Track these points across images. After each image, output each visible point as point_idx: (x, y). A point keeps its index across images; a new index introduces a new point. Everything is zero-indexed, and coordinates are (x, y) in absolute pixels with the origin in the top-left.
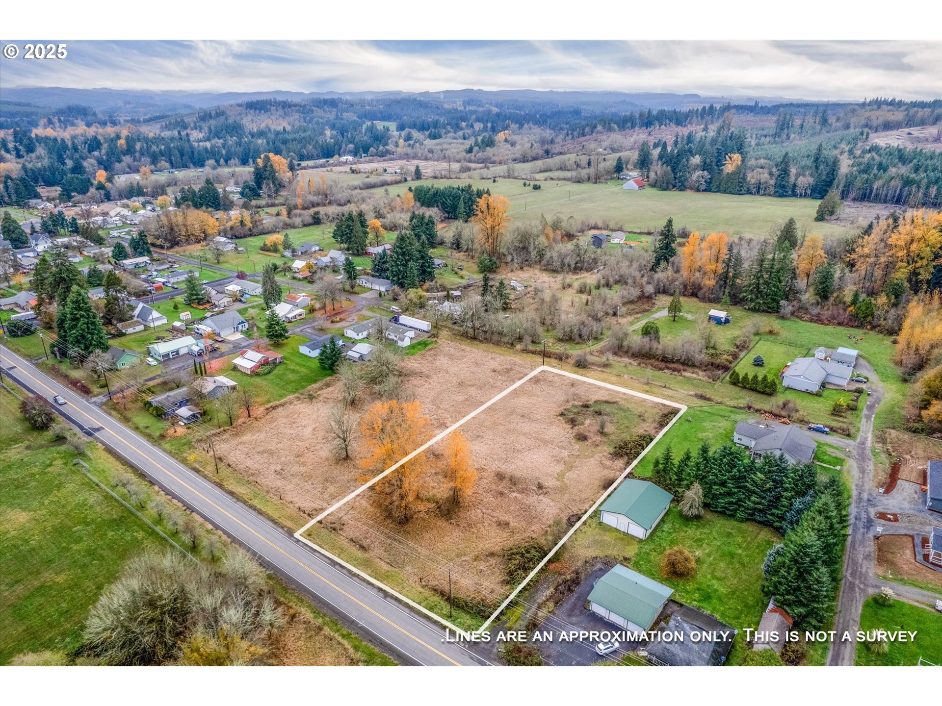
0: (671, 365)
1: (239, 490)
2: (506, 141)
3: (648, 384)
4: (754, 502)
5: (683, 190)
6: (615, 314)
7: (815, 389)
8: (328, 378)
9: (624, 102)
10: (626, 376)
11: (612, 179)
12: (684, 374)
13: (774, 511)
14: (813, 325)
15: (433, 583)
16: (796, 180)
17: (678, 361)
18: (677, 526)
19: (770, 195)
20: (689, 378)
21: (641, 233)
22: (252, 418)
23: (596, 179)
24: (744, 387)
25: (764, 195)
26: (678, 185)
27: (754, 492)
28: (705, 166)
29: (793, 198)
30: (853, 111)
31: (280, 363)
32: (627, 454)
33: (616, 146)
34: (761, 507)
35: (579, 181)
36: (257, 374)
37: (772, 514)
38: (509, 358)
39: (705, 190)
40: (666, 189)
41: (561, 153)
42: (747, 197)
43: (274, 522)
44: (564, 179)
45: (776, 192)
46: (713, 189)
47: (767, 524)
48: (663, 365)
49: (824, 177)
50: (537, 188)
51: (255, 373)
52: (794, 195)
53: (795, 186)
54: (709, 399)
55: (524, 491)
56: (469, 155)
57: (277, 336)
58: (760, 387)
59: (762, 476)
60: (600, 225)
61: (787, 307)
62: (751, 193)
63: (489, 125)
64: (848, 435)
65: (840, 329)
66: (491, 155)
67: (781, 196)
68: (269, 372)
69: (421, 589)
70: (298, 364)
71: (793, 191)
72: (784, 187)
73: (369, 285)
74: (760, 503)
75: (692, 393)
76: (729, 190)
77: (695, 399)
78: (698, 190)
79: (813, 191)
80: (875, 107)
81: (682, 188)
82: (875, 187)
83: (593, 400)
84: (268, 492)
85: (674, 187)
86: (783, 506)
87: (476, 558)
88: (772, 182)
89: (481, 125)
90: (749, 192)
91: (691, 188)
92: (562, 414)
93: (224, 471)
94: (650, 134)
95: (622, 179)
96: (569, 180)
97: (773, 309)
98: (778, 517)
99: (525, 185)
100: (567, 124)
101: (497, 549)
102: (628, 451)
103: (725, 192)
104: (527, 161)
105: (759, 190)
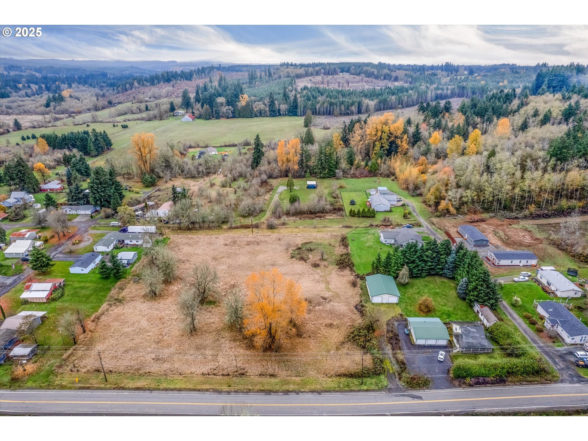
0: (318, 215)
1: (139, 384)
2: (71, 96)
3: (315, 228)
4: (429, 266)
5: (219, 119)
6: (258, 195)
7: (388, 209)
8: (119, 283)
9: (132, 67)
10: (301, 227)
11: (170, 116)
12: (327, 217)
13: (439, 267)
14: (354, 179)
15: (333, 373)
16: (279, 106)
17: (319, 212)
18: (403, 291)
19: (267, 116)
20: (331, 219)
21: (221, 147)
22: (87, 332)
23: (161, 118)
24: (359, 217)
25: (264, 116)
26: (215, 116)
27: (428, 261)
28: (228, 103)
29: (280, 117)
30: (278, 69)
31: (64, 285)
32: (347, 266)
33: (156, 95)
34: (433, 267)
35: (150, 120)
36: (54, 300)
37: (438, 269)
38: (227, 235)
39: (232, 117)
40: (209, 119)
41: (120, 103)
42: (256, 119)
43: (194, 390)
44: (138, 119)
45: (271, 114)
46: (237, 116)
47: (437, 274)
48: (313, 216)
49: (292, 104)
50: (125, 127)
51: (50, 299)
52: (280, 115)
53: (279, 110)
54: (351, 227)
55: (319, 304)
56: (49, 108)
57: (44, 266)
58: (368, 215)
59: (430, 252)
60: (193, 145)
61: (339, 172)
62: (257, 116)
63: (43, 86)
64: (420, 226)
65: (367, 178)
66: (67, 107)
67: (273, 116)
68: (62, 295)
69: (331, 379)
70: (80, 282)
71: (279, 112)
72: (274, 111)
73: (74, 212)
74: (431, 265)
75: (341, 226)
76: (246, 115)
77: (344, 229)
78: (228, 118)
79: (289, 112)
80: (286, 67)
81: (218, 117)
82: (317, 108)
83: (300, 244)
84: (166, 375)
85: (213, 117)
86: (442, 263)
87: (337, 349)
88: (267, 109)
89: (37, 87)
90: (256, 116)
91: (223, 117)
92: (292, 257)
93: (111, 378)
94: (173, 86)
95: (176, 116)
96: (142, 119)
97: (332, 175)
98: (440, 269)
99: (114, 126)
100: (104, 83)
101: (342, 339)
102: (347, 264)
103: (243, 117)
104: (99, 110)
105: (261, 114)
